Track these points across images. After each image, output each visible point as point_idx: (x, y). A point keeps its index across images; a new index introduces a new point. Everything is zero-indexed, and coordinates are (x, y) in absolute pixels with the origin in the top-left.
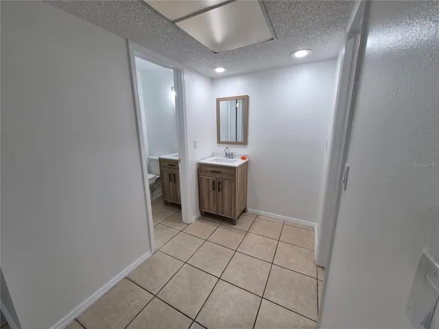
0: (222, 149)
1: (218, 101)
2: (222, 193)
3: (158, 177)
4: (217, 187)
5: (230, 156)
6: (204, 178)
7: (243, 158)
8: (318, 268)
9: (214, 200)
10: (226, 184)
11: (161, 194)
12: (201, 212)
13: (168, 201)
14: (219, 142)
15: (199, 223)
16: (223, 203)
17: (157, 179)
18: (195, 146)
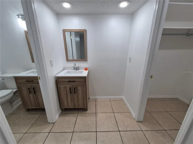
0: (72, 64)
1: (64, 31)
2: (77, 95)
3: (15, 90)
4: (73, 91)
5: (77, 69)
6: (62, 87)
7: (86, 69)
8: (139, 123)
9: (71, 99)
10: (80, 88)
11: (21, 103)
12: (62, 110)
13: (30, 108)
14: (68, 60)
15: (63, 118)
16: (78, 100)
17: (15, 93)
18: (52, 65)
